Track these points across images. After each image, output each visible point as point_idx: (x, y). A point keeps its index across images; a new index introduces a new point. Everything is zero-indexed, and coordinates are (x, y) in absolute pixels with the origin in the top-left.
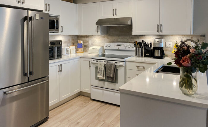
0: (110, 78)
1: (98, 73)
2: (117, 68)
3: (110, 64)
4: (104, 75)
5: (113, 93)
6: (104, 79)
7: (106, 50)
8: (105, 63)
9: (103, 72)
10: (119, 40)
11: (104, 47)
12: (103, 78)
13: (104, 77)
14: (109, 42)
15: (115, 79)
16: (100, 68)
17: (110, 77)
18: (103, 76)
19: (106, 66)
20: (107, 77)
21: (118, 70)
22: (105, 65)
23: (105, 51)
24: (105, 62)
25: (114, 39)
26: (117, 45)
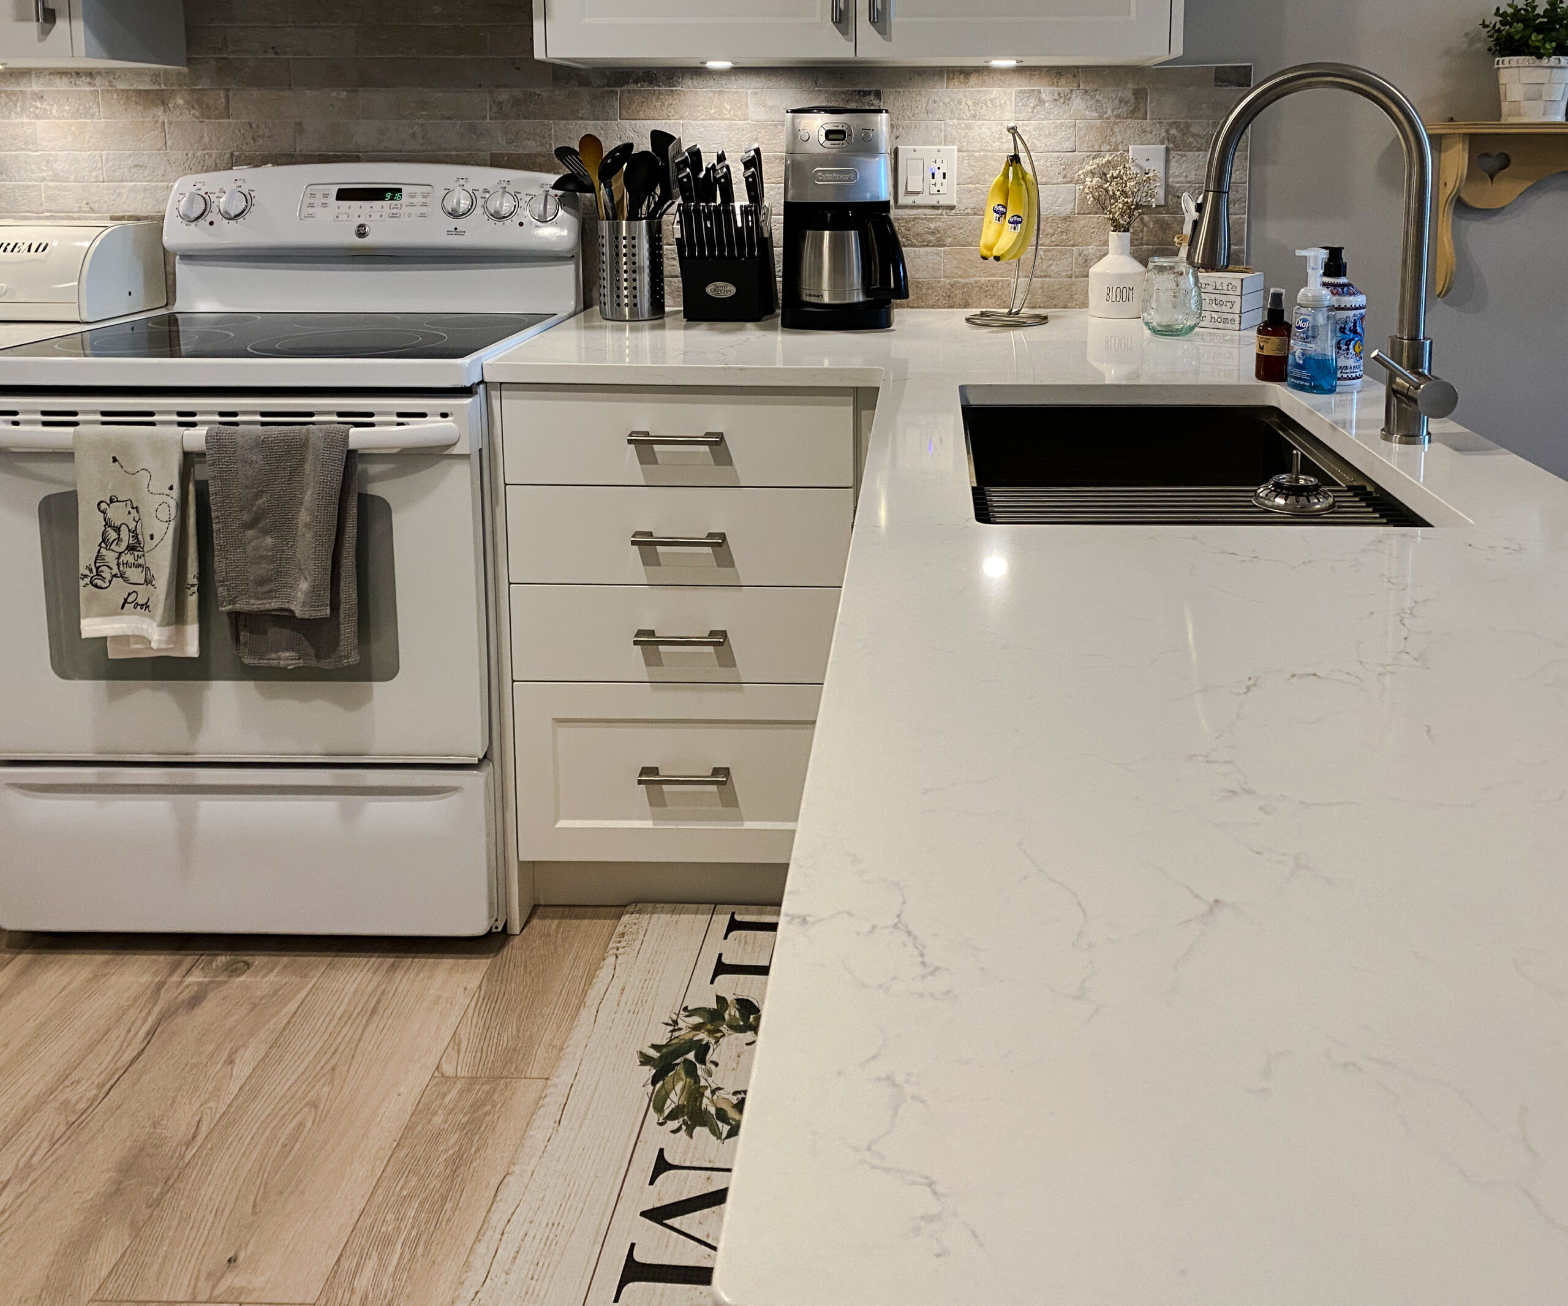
0: (275, 633)
1: (85, 591)
2: (376, 489)
3: (261, 444)
4: (192, 601)
5: (328, 806)
6: (192, 649)
7: (190, 257)
8: (196, 437)
9: (161, 559)
10: (364, 133)
11: (156, 224)
12: (178, 638)
13: (192, 631)
14: (233, 162)
15: (348, 629)
16: (117, 513)
17: (285, 618)
18: (176, 616)
19: (201, 472)
20: (236, 618)
21: (385, 509)
22: (189, 459)
23: (182, 270)
24: (187, 420)
25: (299, 128)
26: (344, 195)
